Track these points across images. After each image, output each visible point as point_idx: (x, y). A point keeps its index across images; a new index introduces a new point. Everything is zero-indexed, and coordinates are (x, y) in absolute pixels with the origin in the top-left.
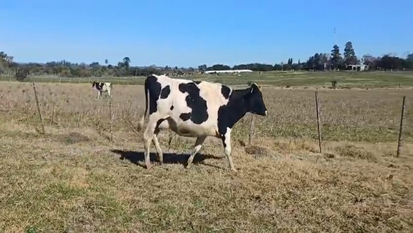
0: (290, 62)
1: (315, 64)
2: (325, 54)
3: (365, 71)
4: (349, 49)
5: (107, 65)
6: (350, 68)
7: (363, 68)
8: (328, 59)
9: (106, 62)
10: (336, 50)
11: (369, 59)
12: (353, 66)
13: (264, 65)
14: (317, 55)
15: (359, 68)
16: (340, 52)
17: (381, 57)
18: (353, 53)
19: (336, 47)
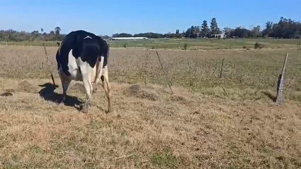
0: (177, 32)
1: (191, 34)
2: (198, 27)
3: (224, 38)
4: (214, 23)
5: (42, 33)
6: (213, 37)
7: (222, 36)
8: (200, 30)
9: (42, 30)
10: (205, 23)
11: (228, 31)
12: (216, 35)
13: (157, 34)
14: (192, 27)
15: (219, 36)
16: (207, 25)
17: (235, 29)
18: (217, 26)
19: (205, 22)
